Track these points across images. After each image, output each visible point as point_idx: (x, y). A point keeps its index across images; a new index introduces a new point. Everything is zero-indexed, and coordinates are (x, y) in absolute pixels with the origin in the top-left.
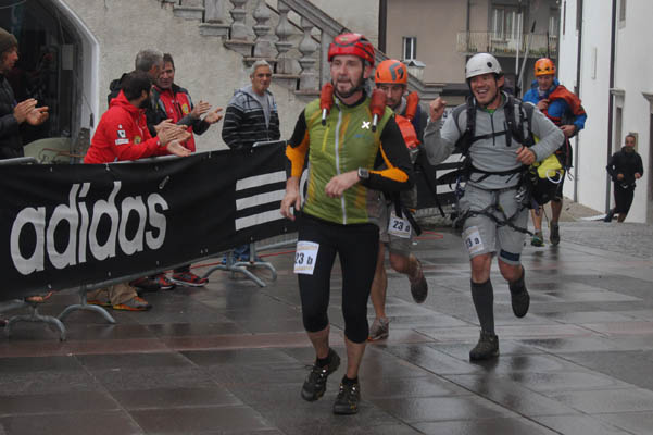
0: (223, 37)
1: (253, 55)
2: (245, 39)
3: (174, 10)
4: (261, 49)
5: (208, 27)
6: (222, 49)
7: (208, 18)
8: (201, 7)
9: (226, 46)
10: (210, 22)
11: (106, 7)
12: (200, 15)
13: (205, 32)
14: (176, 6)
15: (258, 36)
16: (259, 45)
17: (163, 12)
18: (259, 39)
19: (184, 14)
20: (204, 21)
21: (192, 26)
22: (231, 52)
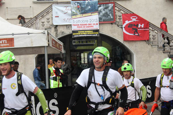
0: (163, 50)
1: (170, 54)
2: (168, 51)
3: (151, 45)
4: (172, 53)
5: (159, 49)
6: (163, 53)
7: (159, 47)
8: (157, 44)
9: (164, 53)
10: (160, 47)
11: (136, 46)
12: (157, 46)
13: (159, 50)
14: (152, 45)
15: (171, 50)
16: (171, 52)
17: (149, 46)
18: (171, 51)
19: (154, 46)
20: (158, 47)
21: (155, 49)
22: (165, 54)
